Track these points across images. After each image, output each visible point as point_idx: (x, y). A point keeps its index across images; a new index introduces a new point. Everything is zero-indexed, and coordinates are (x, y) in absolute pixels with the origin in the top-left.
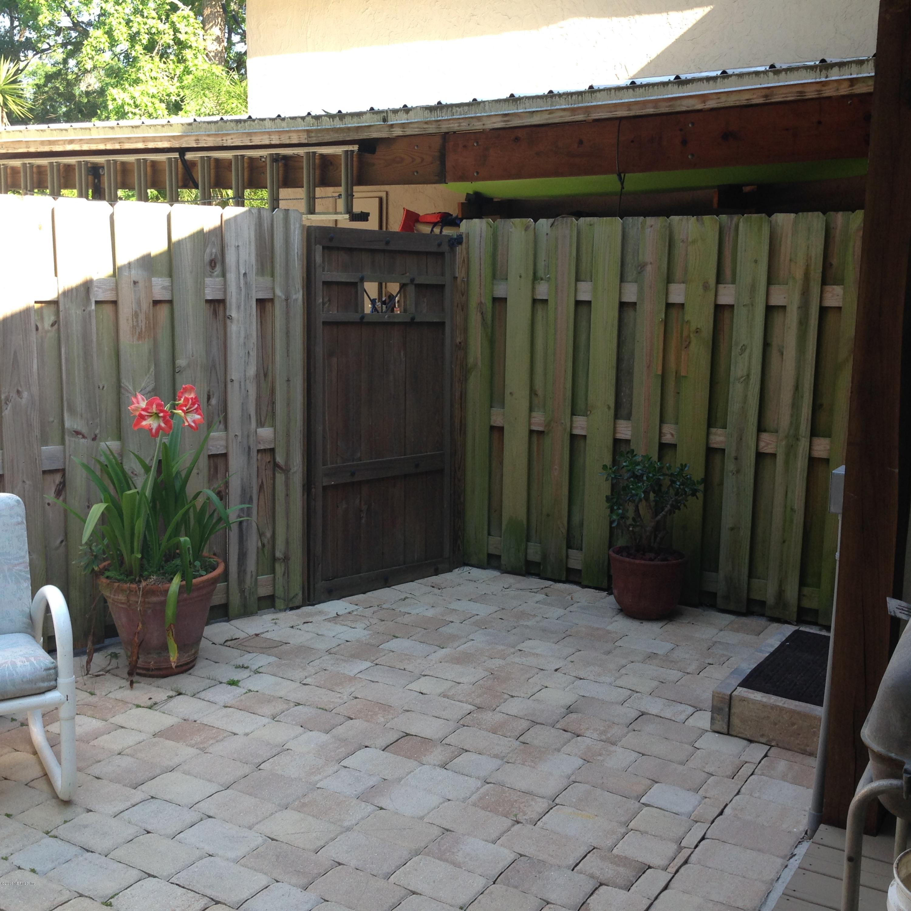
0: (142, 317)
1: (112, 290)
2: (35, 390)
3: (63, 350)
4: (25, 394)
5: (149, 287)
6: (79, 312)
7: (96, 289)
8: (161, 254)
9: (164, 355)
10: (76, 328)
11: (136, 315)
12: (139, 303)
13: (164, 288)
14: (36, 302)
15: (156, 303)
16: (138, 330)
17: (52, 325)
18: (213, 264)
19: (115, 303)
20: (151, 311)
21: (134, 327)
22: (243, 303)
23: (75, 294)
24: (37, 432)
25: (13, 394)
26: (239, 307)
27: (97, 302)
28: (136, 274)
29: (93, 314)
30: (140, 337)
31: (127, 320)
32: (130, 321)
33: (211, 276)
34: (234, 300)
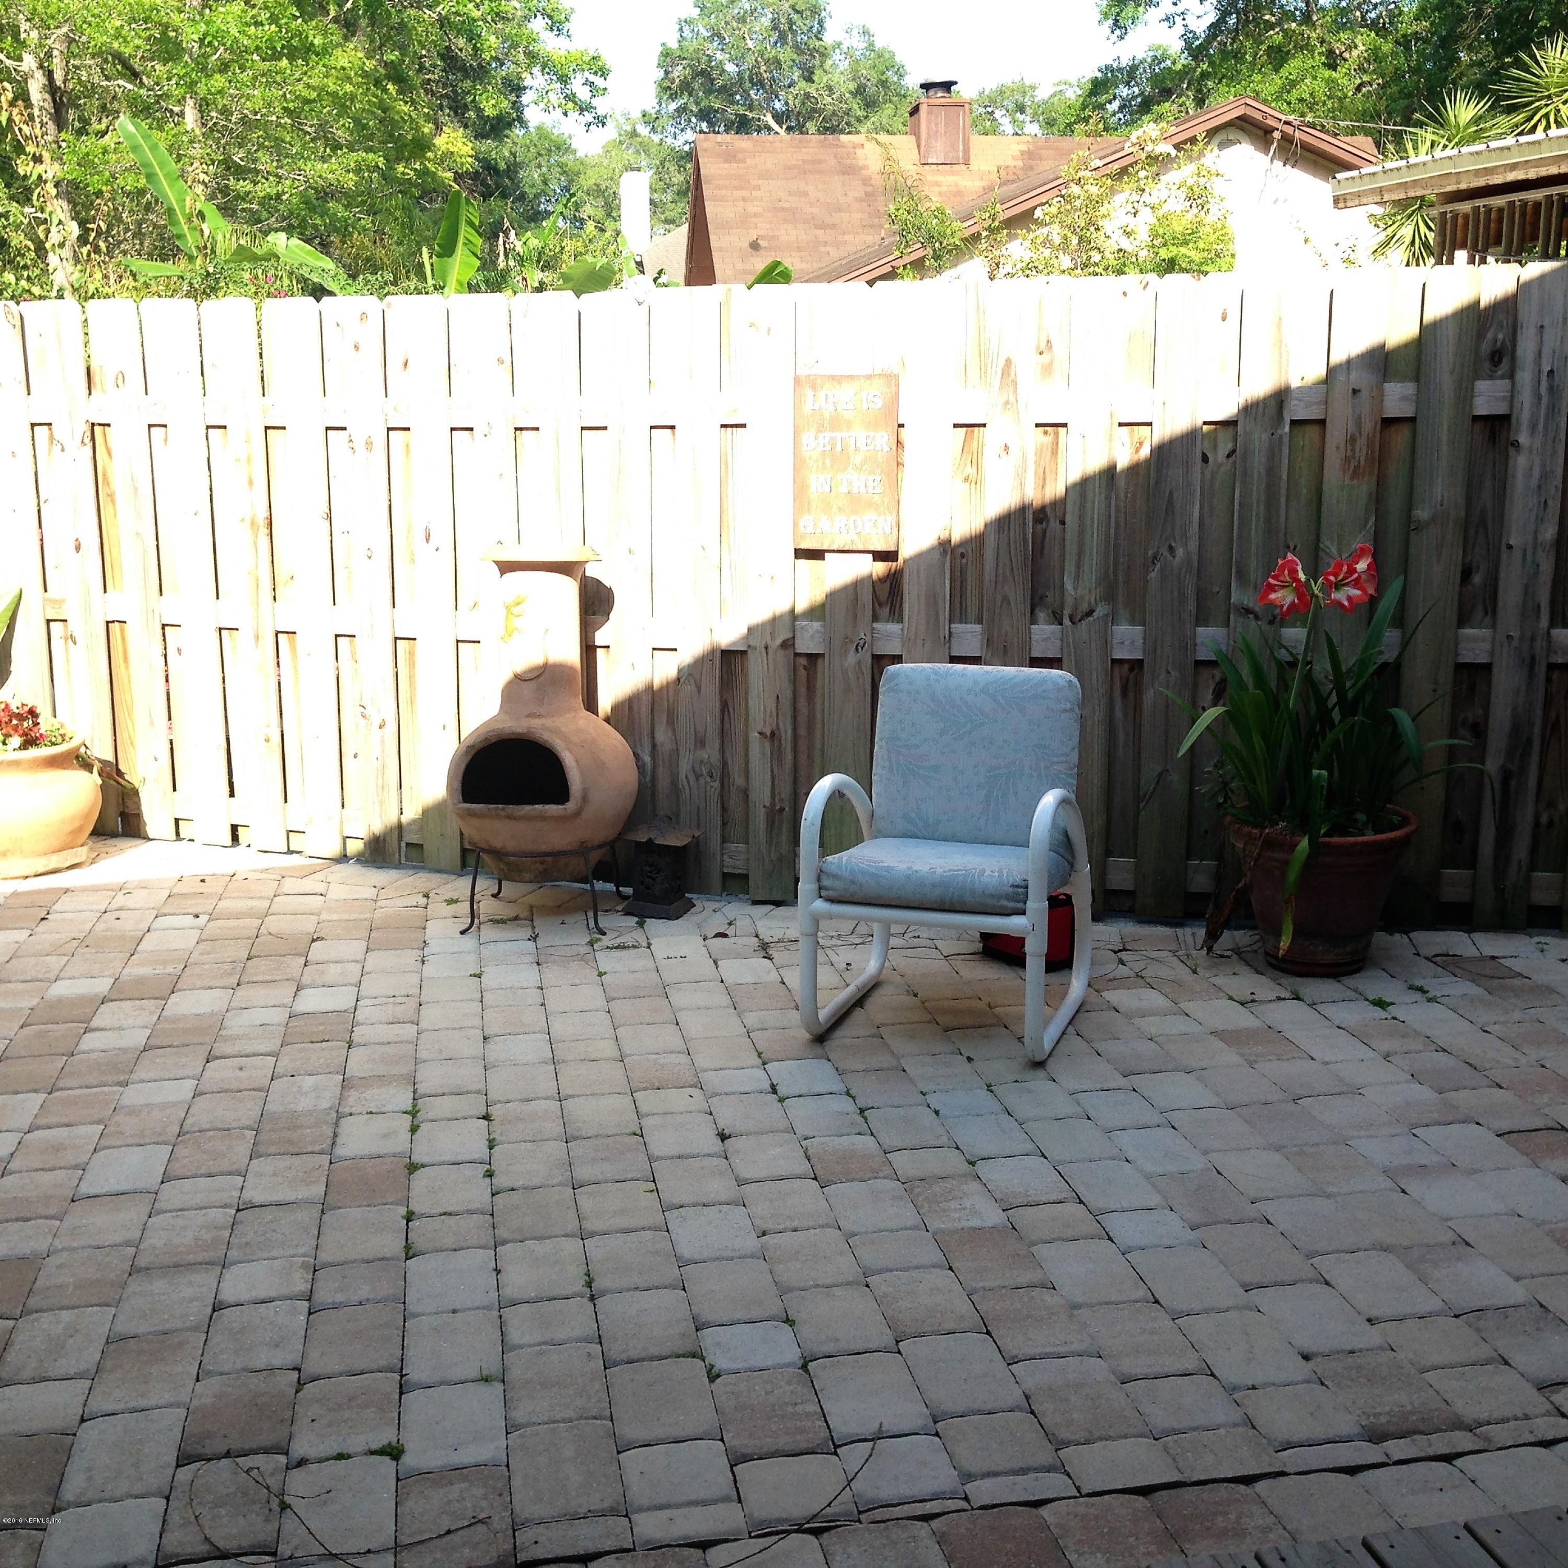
0: (1362, 442)
1: (1318, 403)
2: (1193, 545)
3: (1237, 491)
4: (1180, 552)
5: (1380, 397)
6: (1265, 436)
7: (1294, 402)
8: (1406, 346)
9: (1395, 502)
10: (1258, 461)
11: (1352, 440)
12: (1359, 422)
13: (1404, 398)
14: (1205, 423)
15: (1388, 423)
16: (1353, 463)
17: (1229, 456)
18: (1496, 359)
19: (1322, 423)
20: (1378, 435)
21: (1347, 459)
22: (1542, 421)
23: (1261, 410)
24: (1191, 606)
25: (1164, 551)
26: (1533, 427)
27: (1294, 423)
28: (1358, 378)
29: (1286, 440)
30: (1356, 474)
31: (1338, 448)
32: (1342, 450)
33: (1491, 378)
34: (1525, 416)
